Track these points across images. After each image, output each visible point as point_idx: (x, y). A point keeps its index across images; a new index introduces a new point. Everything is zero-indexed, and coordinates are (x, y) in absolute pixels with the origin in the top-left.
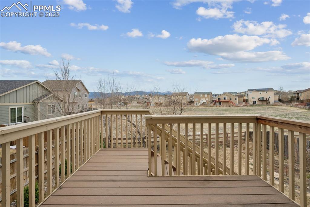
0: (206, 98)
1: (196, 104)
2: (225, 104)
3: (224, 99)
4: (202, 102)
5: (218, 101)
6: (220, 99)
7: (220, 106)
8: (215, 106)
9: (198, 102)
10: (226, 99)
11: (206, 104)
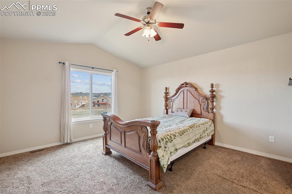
0: (85, 100)
1: (75, 107)
2: (102, 106)
3: (102, 101)
4: (80, 104)
5: (97, 103)
6: (99, 101)
7: (98, 108)
8: (94, 108)
9: (76, 104)
10: (104, 101)
11: (86, 106)
